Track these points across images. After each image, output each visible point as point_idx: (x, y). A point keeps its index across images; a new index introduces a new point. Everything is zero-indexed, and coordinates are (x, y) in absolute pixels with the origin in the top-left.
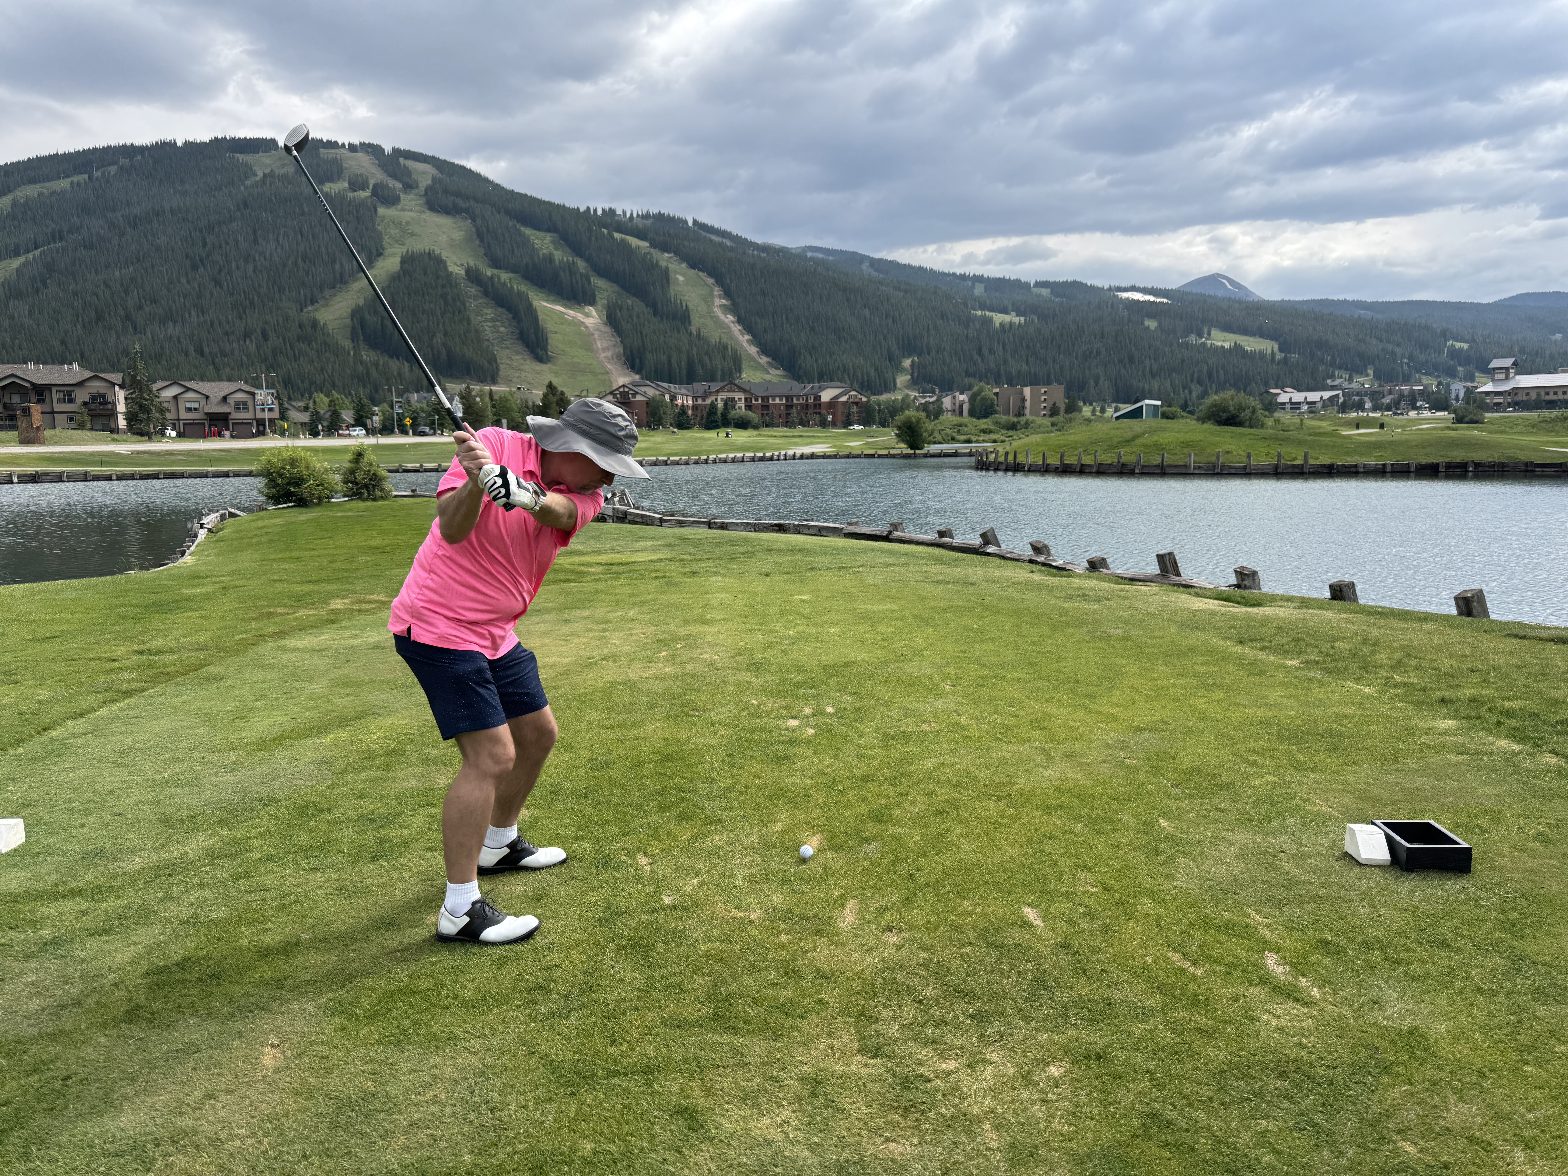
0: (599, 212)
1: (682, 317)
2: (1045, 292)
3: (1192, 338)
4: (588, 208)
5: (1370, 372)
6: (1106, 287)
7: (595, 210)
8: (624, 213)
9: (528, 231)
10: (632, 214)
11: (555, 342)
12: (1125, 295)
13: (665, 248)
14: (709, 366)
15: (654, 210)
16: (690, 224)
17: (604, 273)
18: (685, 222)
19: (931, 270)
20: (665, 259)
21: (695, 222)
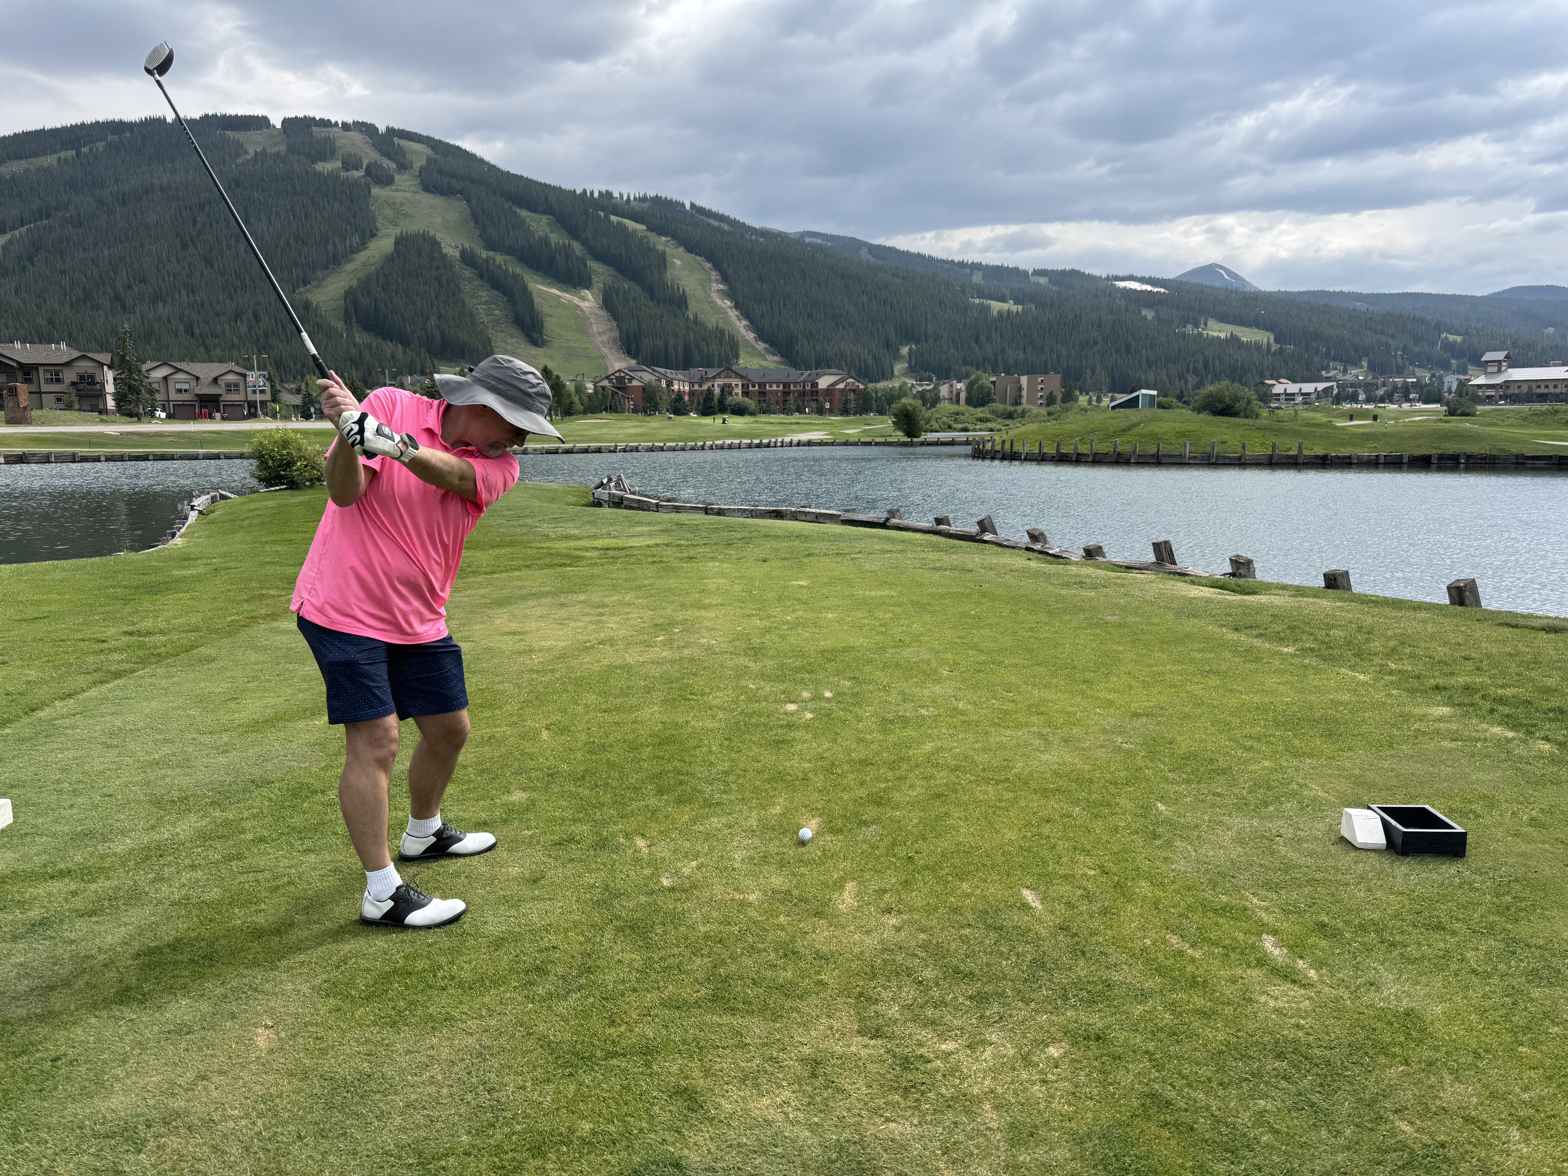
0: (596, 195)
1: (680, 302)
2: (1043, 280)
3: (1189, 329)
4: (585, 191)
5: (1365, 364)
6: (1104, 276)
7: (592, 193)
8: (621, 195)
9: (524, 213)
10: (629, 197)
11: (551, 326)
12: (1122, 284)
13: (661, 232)
14: (705, 351)
15: (651, 193)
16: (688, 207)
17: (600, 257)
18: (683, 205)
19: (930, 257)
20: (662, 243)
21: (693, 205)
